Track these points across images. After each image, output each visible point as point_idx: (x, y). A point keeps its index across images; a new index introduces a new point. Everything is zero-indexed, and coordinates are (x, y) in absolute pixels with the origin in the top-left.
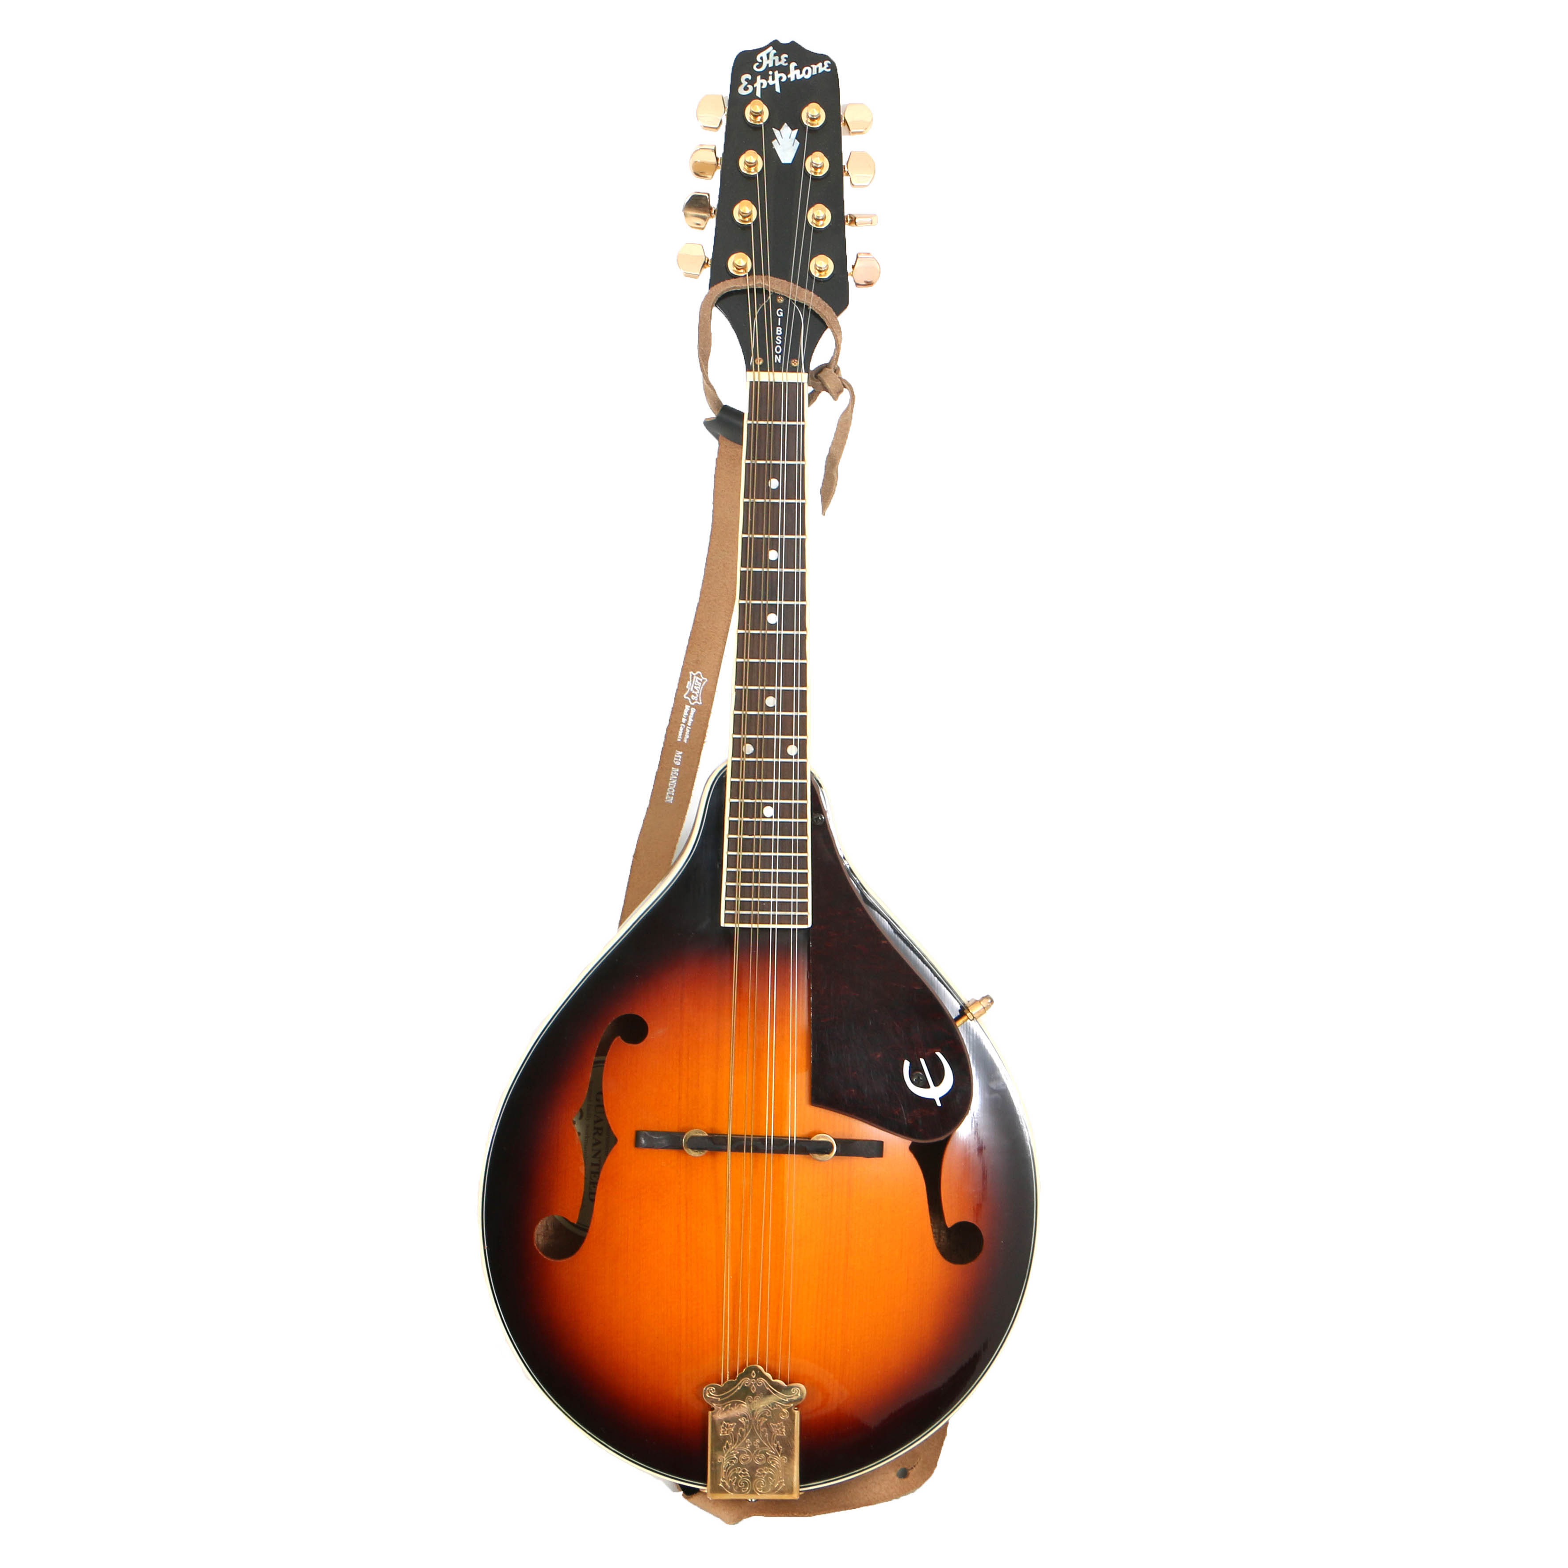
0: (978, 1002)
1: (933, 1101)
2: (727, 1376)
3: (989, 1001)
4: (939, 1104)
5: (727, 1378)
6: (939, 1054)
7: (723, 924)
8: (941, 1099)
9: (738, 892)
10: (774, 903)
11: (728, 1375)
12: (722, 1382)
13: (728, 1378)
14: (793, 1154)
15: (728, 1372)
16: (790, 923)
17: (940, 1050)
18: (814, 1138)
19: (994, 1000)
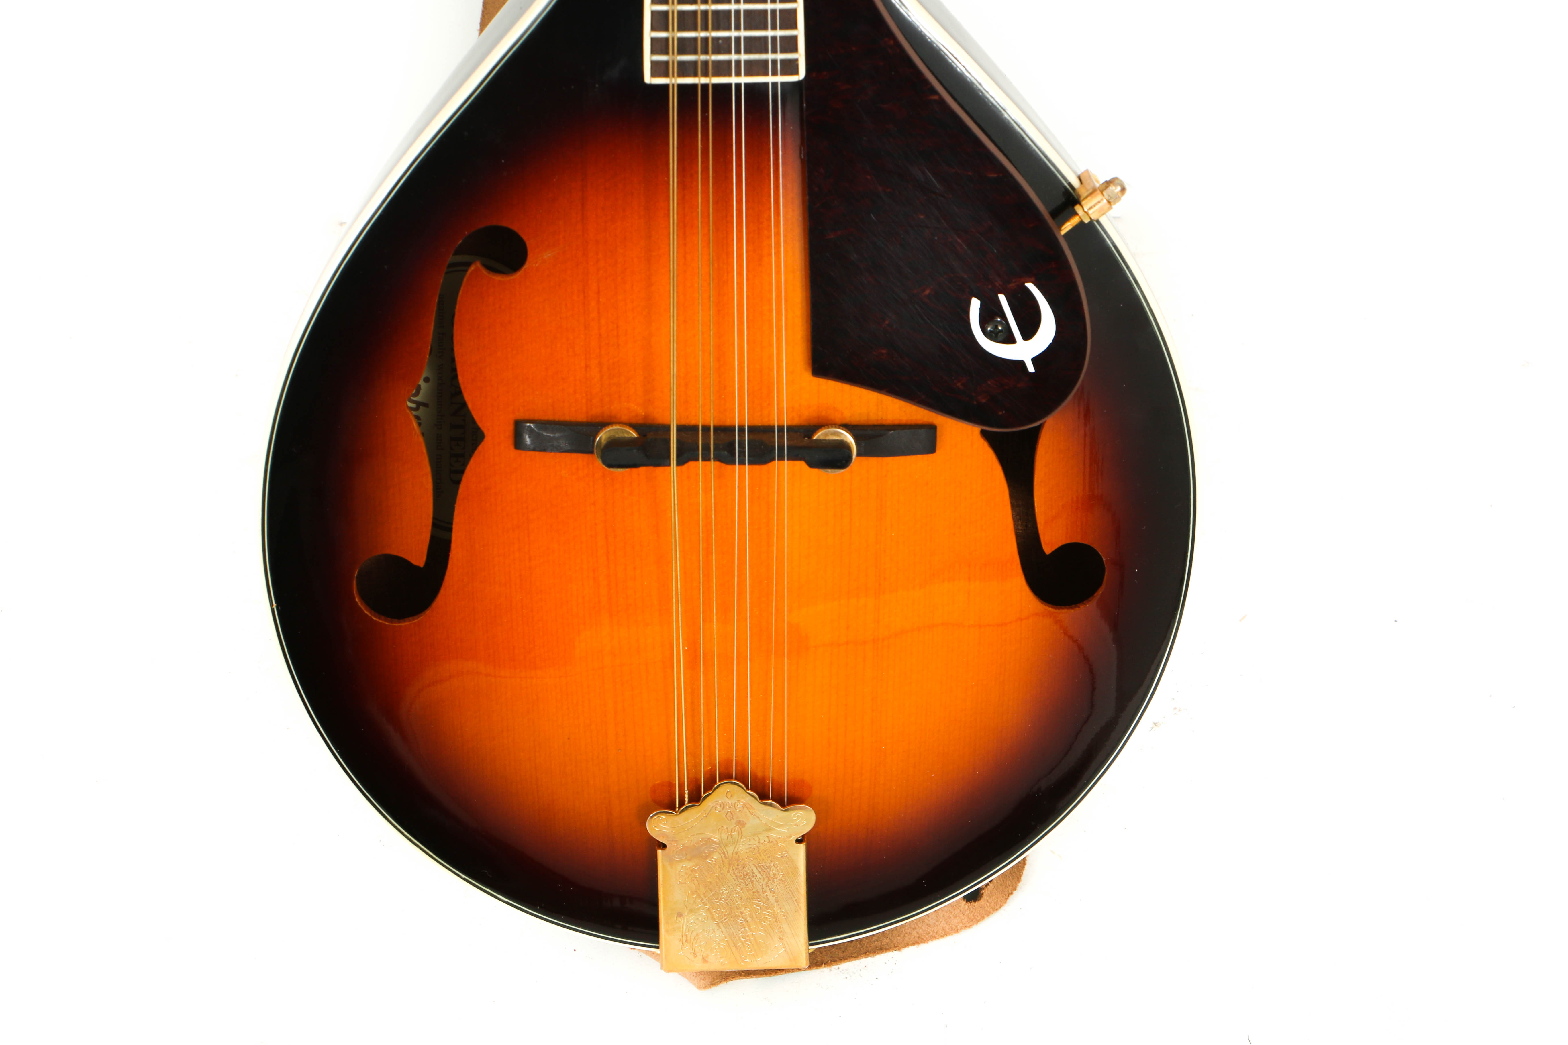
0: (1099, 192)
1: (1021, 364)
2: (684, 797)
3: (1119, 188)
4: (1031, 369)
5: (685, 801)
6: (1031, 286)
7: (648, 79)
8: (1034, 360)
9: (674, 21)
10: (738, 39)
11: (686, 796)
12: (677, 806)
13: (687, 799)
14: (784, 460)
15: (686, 792)
16: (766, 74)
17: (1033, 279)
18: (819, 435)
19: (1127, 187)
